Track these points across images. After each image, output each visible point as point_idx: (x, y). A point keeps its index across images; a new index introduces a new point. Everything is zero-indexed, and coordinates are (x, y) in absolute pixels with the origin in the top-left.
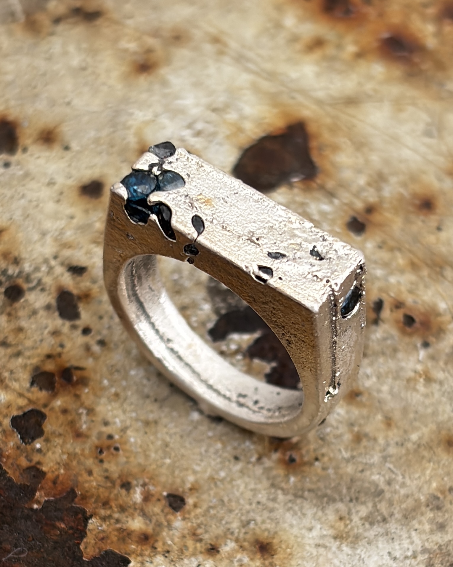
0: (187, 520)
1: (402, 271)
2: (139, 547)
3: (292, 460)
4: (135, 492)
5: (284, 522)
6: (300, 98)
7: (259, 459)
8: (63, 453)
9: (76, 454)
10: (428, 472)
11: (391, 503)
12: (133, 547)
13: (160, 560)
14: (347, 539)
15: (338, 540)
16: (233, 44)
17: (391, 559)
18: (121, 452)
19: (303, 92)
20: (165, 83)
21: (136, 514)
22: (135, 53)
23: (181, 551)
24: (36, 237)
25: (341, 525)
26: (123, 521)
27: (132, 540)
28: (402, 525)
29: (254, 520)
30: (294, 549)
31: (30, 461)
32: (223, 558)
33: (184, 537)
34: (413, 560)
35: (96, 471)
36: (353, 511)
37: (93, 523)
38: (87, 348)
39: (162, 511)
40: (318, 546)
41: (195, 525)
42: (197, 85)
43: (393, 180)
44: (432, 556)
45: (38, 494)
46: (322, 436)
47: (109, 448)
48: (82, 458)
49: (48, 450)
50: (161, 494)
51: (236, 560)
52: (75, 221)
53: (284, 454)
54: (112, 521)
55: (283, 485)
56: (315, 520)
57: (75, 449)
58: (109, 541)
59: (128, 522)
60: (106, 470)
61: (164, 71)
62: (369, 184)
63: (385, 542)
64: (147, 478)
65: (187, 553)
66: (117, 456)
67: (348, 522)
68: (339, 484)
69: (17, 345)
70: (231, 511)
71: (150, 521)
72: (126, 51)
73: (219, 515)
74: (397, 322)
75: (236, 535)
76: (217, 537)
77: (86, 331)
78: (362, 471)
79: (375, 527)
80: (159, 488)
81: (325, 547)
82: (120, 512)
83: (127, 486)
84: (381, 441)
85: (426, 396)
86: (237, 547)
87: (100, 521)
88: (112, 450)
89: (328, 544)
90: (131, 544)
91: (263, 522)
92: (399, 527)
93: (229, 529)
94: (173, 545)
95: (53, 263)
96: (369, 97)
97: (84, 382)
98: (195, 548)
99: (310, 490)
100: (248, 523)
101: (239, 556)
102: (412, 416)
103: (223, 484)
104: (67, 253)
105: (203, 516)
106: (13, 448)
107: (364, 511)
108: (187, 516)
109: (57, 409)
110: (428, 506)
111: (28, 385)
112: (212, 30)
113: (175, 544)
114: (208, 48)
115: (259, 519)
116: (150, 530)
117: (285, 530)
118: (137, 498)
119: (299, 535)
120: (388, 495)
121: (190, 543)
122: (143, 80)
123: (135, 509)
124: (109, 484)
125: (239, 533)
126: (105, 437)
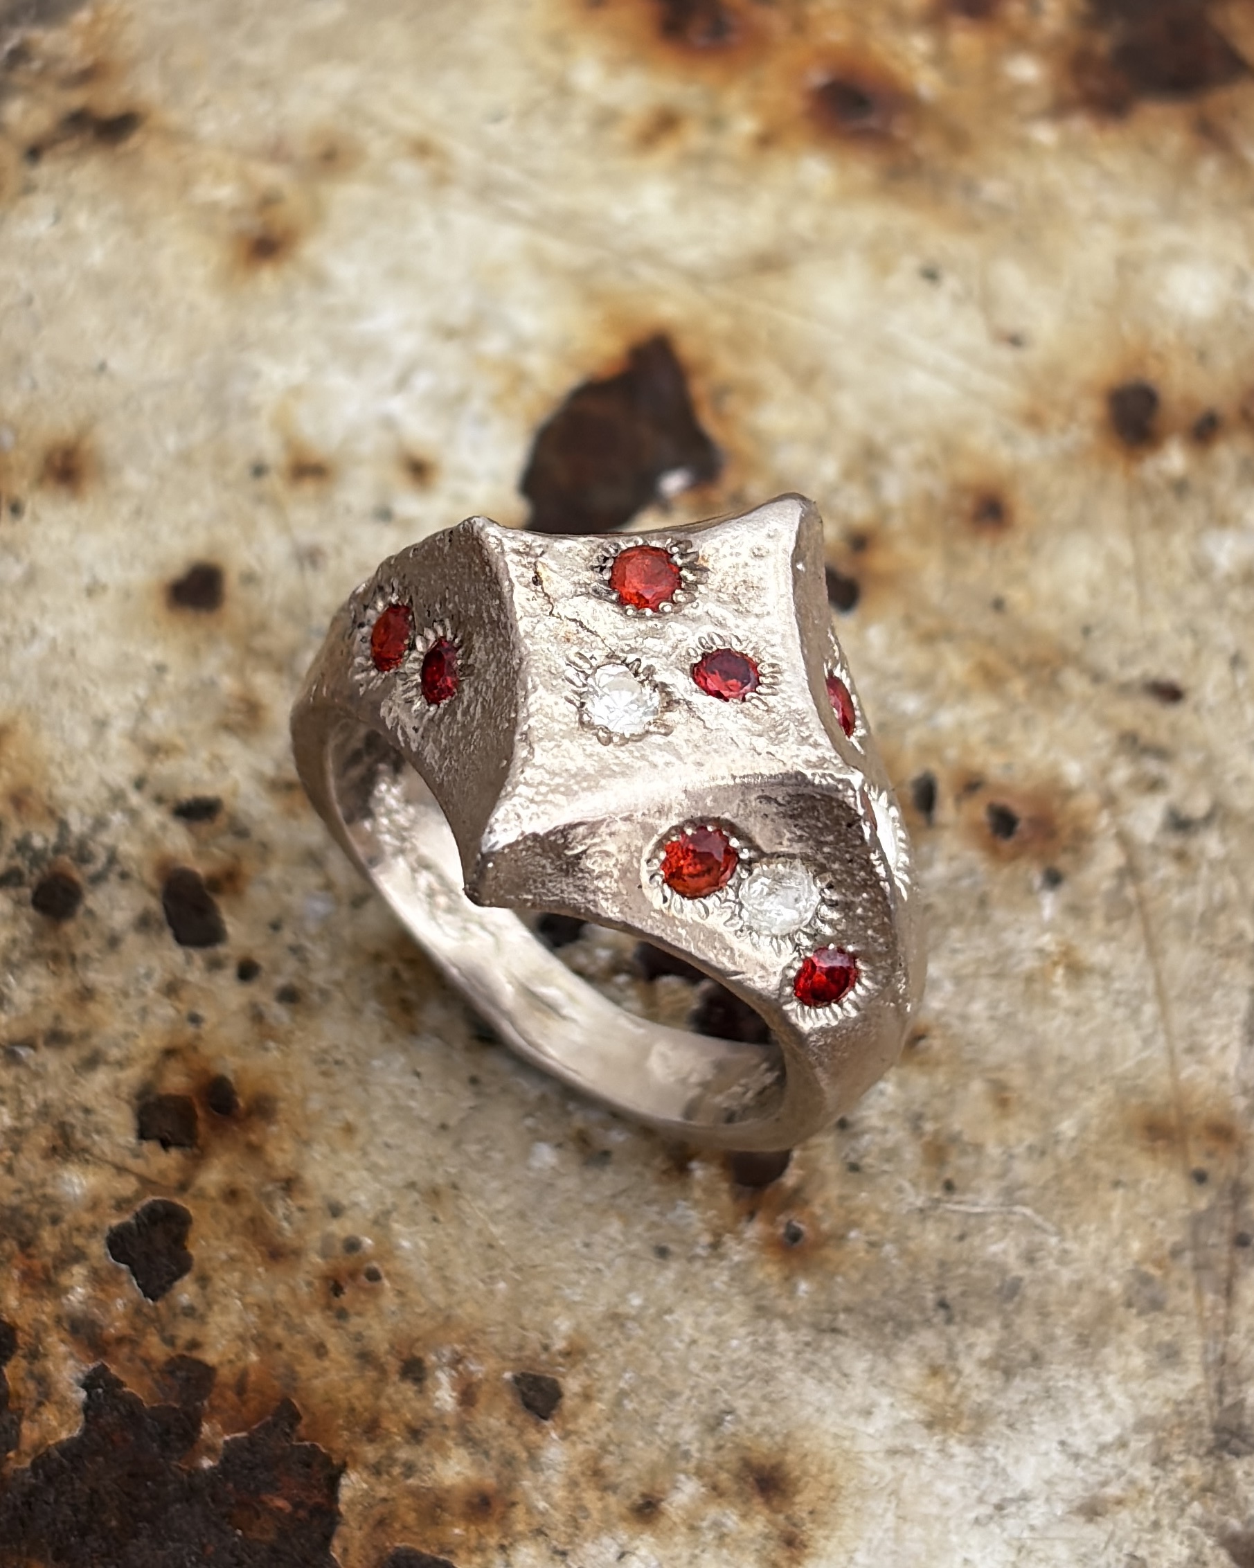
0: (574, 1438)
1: (964, 694)
2: (473, 1528)
3: (794, 1236)
4: (438, 1385)
5: (803, 1403)
6: (647, 273)
7: (715, 1245)
8: (246, 1306)
9: (276, 1305)
10: (1115, 1214)
11: (1043, 1313)
12: (457, 1531)
13: (528, 1555)
14: (958, 1423)
15: (937, 1429)
16: (465, 155)
17: (1069, 1459)
18: (386, 1283)
19: (651, 255)
20: (320, 281)
21: (450, 1443)
22: (235, 212)
23: (574, 1523)
24: (83, 738)
25: (935, 1389)
26: (420, 1465)
27: (453, 1515)
28: (1080, 1365)
29: (730, 1412)
30: (838, 1470)
31: (170, 1341)
32: (675, 1523)
33: (573, 1484)
34: (1120, 1454)
35: (334, 1342)
36: (960, 1346)
37: (352, 1485)
38: (257, 1016)
39: (510, 1423)
40: (892, 1452)
41: (593, 1447)
42: (398, 274)
43: (902, 455)
44: (1161, 1434)
45: (206, 1428)
46: (853, 1158)
47: (353, 1275)
48: (294, 1313)
49: (209, 1305)
50: (499, 1378)
51: (705, 1524)
52: (170, 678)
53: (772, 1222)
54: (396, 1471)
55: (783, 1304)
56: (875, 1386)
57: (272, 1291)
58: (397, 1526)
59: (433, 1467)
60: (358, 1337)
61: (312, 249)
62: (848, 474)
63: (1048, 1414)
64: (461, 1341)
65: (588, 1526)
66: (375, 1293)
67: (952, 1378)
68: (914, 1281)
69: (86, 1035)
70: (672, 1395)
71: (486, 1454)
72: (212, 208)
73: (647, 1413)
74: (974, 827)
75: (696, 1455)
76: (653, 1471)
77: (247, 971)
78: (962, 1238)
79: (1017, 1381)
80: (492, 1364)
81: (910, 1452)
82: (408, 1442)
83: (414, 1371)
84: (993, 1150)
85: (1077, 1013)
86: (703, 1490)
87: (365, 1475)
88: (363, 1278)
89: (918, 1446)
90: (453, 1525)
91: (754, 1412)
92: (1074, 1372)
93: (677, 1445)
94: (552, 1511)
95: (135, 799)
96: (807, 246)
97: (263, 1108)
98: (605, 1509)
99: (848, 1310)
100: (719, 1422)
101: (713, 1512)
102: (1051, 1072)
103: (642, 1326)
104: (165, 768)
105: (608, 1420)
106: (125, 1316)
107: (984, 1341)
108: (570, 1426)
109: (212, 1191)
110: (1129, 1305)
111: (132, 1139)
112: (409, 124)
113: (555, 1506)
114: (408, 171)
115: (742, 1406)
116: (490, 1481)
117: (807, 1425)
118: (446, 1401)
119: (844, 1433)
120: (1032, 1292)
121: (590, 1497)
122: (268, 279)
123: (445, 1428)
124: (372, 1374)
125: (701, 1450)
126: (339, 1248)
